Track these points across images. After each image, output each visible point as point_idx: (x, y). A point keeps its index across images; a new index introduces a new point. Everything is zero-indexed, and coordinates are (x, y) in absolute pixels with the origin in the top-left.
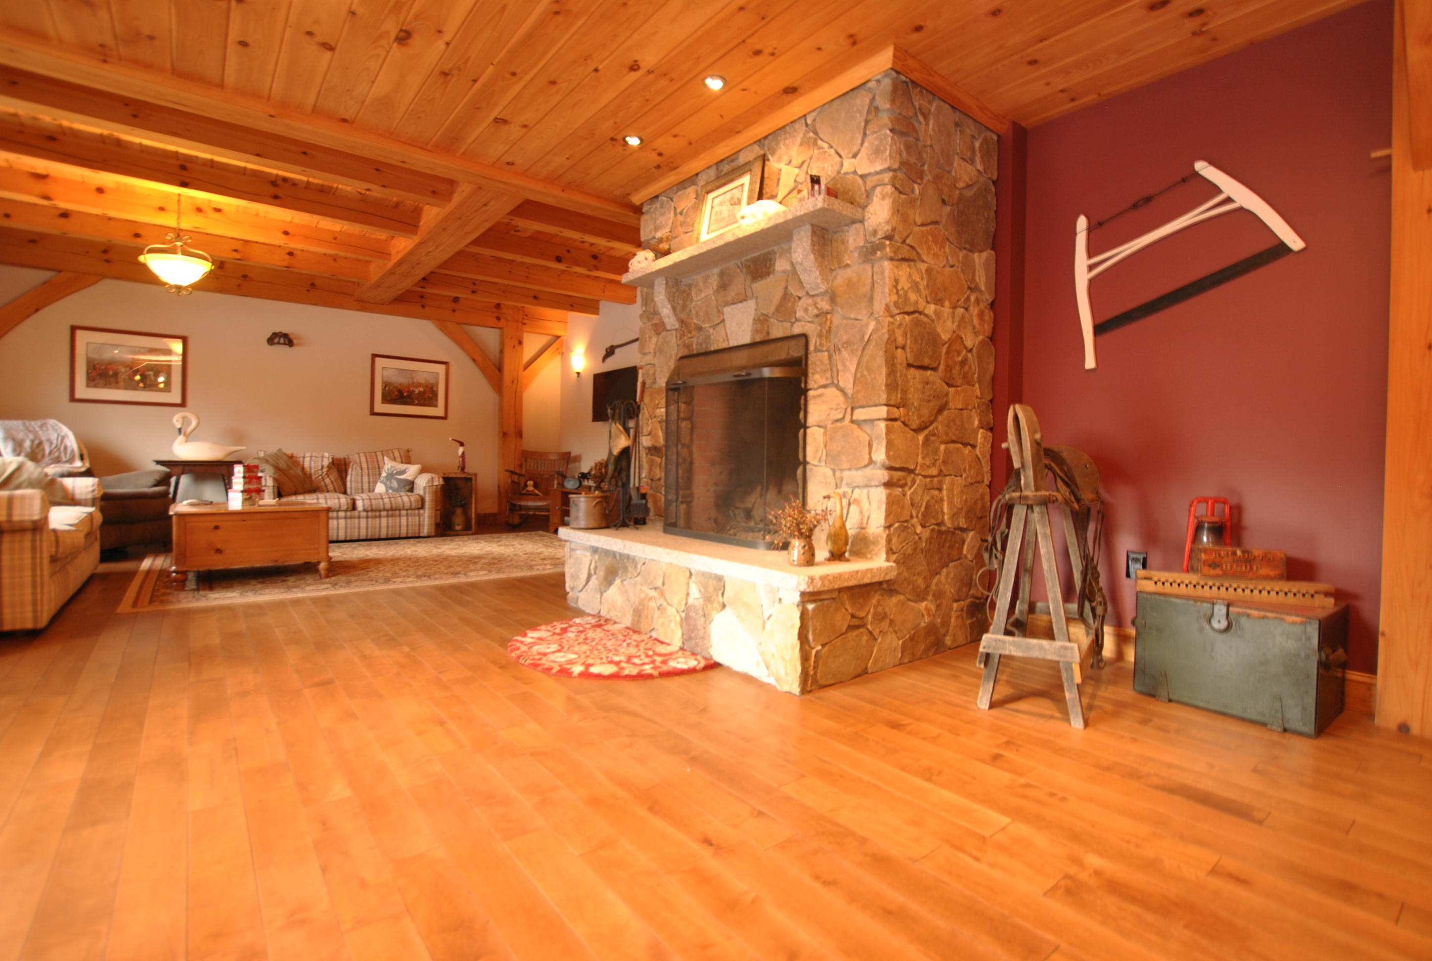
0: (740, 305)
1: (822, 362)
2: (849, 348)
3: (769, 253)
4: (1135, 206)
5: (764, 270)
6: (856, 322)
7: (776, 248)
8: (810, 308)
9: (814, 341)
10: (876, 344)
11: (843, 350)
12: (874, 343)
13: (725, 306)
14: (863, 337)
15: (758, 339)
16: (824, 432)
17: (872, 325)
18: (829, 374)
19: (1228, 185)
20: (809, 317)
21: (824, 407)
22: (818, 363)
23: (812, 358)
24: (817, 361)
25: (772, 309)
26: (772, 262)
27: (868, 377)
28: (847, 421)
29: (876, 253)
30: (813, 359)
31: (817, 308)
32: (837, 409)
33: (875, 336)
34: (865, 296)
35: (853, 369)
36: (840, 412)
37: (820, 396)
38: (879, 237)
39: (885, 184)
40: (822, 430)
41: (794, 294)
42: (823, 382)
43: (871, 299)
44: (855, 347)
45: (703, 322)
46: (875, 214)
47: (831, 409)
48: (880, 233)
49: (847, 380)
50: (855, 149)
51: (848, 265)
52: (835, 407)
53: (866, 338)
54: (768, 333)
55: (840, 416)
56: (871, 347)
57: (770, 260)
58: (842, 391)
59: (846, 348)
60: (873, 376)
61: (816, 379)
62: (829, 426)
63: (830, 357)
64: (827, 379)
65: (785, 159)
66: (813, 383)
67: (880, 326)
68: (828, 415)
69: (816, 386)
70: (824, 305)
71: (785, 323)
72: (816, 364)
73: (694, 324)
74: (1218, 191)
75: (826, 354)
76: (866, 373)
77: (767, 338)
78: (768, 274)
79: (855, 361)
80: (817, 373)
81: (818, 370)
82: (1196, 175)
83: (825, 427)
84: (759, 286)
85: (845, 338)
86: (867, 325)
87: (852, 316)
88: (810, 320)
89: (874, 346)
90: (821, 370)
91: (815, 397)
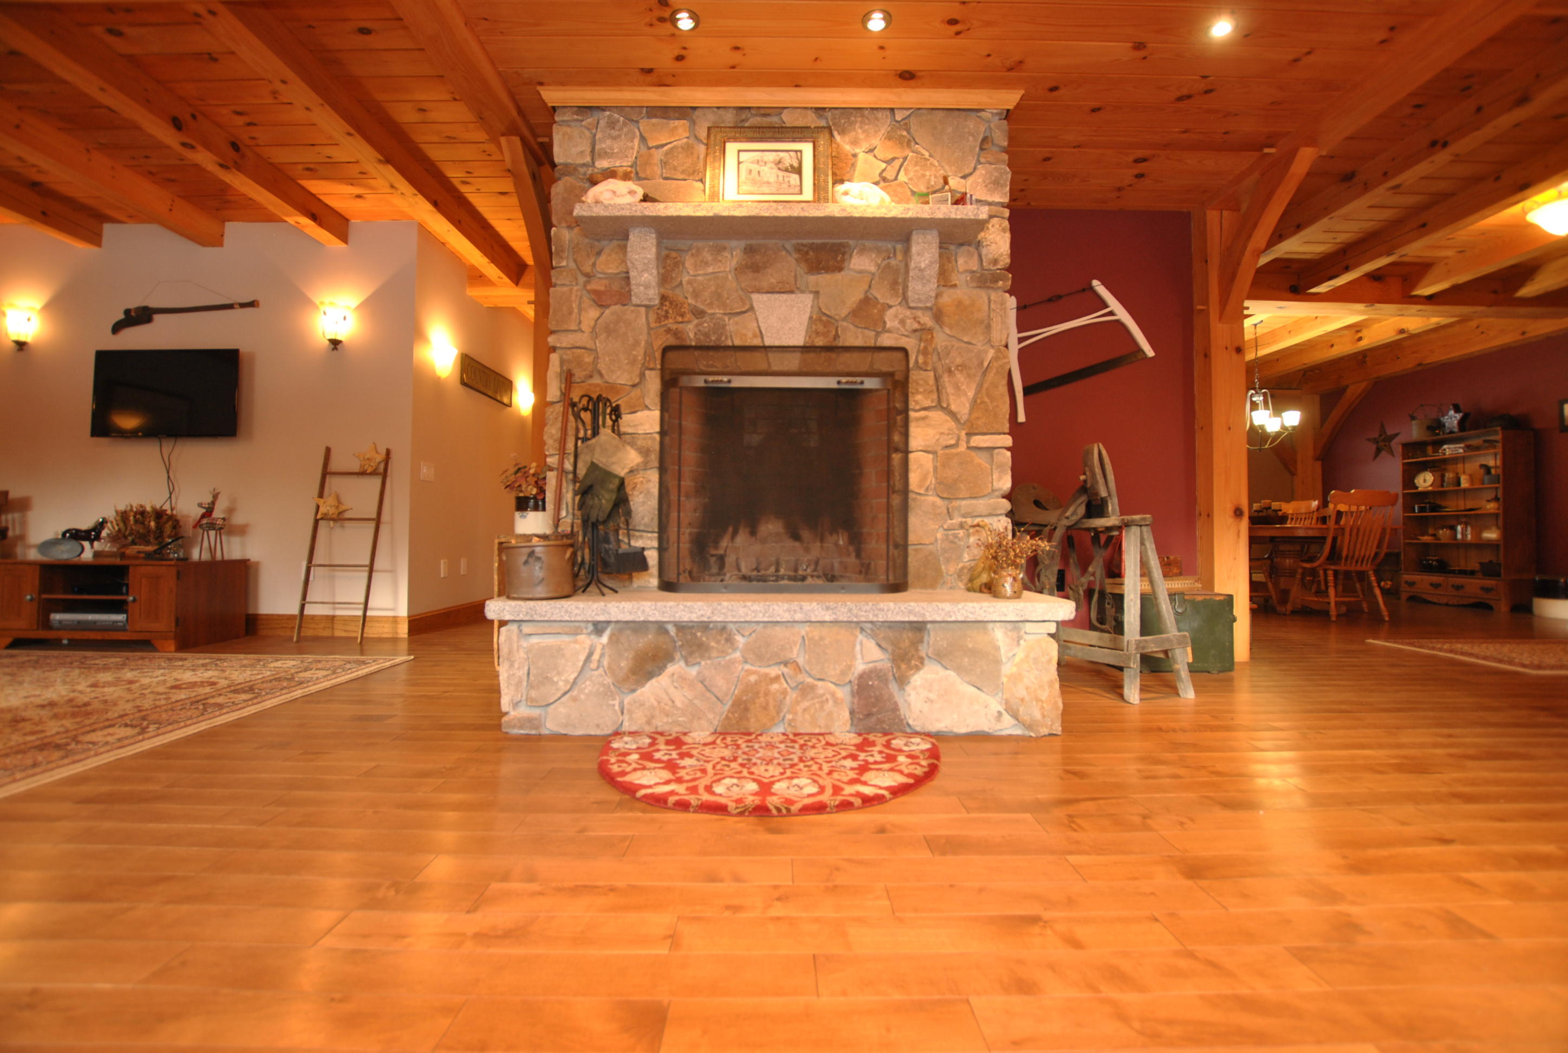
0: (785, 296)
1: (926, 383)
2: (964, 372)
3: (842, 245)
4: (1050, 300)
5: (831, 263)
6: (970, 346)
7: (852, 243)
8: (908, 321)
9: (914, 358)
10: (997, 372)
11: (956, 372)
12: (994, 371)
13: (753, 292)
14: (982, 363)
15: (820, 342)
16: (933, 459)
17: (991, 353)
18: (935, 396)
19: (1114, 304)
20: (907, 331)
21: (931, 432)
22: (921, 382)
23: (914, 375)
24: (921, 381)
25: (844, 312)
26: (846, 256)
27: (990, 404)
28: (962, 447)
29: (997, 281)
30: (914, 377)
31: (919, 323)
32: (949, 434)
33: (995, 364)
34: (982, 322)
35: (971, 394)
36: (952, 438)
37: (924, 418)
38: (999, 267)
39: (1003, 218)
40: (931, 456)
41: (881, 301)
42: (927, 403)
43: (989, 327)
44: (973, 371)
45: (711, 305)
46: (996, 243)
47: (942, 433)
48: (1001, 263)
49: (961, 405)
50: (967, 171)
51: (955, 286)
52: (947, 432)
53: (986, 364)
54: (836, 336)
55: (953, 442)
56: (992, 375)
57: (844, 254)
58: (953, 415)
59: (961, 371)
60: (995, 404)
61: (918, 399)
62: (940, 452)
63: (937, 379)
64: (932, 401)
65: (865, 146)
66: (913, 403)
67: (999, 355)
68: (938, 440)
69: (918, 407)
70: (927, 320)
71: (866, 331)
72: (918, 384)
73: (689, 305)
74: (1106, 306)
75: (932, 374)
76: (986, 400)
77: (834, 344)
78: (840, 269)
79: (974, 386)
80: (918, 392)
81: (921, 390)
82: (1091, 289)
83: (934, 453)
84: (823, 280)
85: (958, 361)
86: (986, 352)
87: (965, 339)
88: (906, 333)
89: (995, 374)
90: (925, 390)
91: (918, 419)
